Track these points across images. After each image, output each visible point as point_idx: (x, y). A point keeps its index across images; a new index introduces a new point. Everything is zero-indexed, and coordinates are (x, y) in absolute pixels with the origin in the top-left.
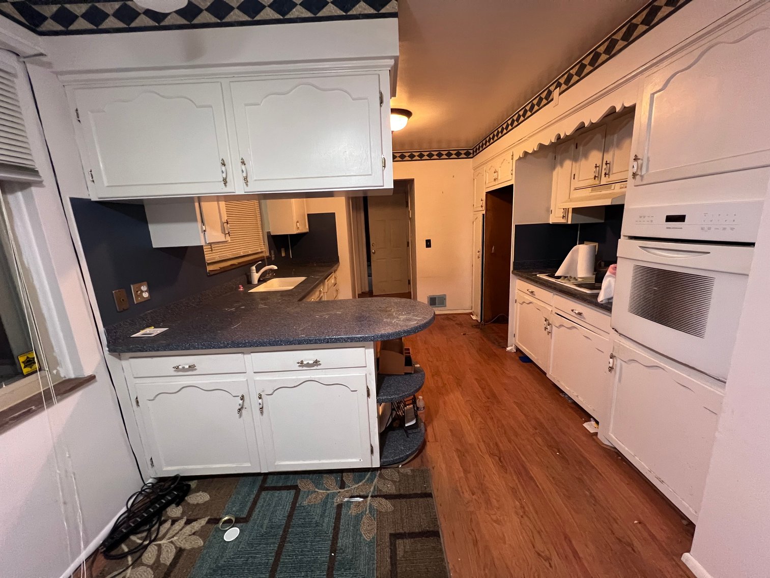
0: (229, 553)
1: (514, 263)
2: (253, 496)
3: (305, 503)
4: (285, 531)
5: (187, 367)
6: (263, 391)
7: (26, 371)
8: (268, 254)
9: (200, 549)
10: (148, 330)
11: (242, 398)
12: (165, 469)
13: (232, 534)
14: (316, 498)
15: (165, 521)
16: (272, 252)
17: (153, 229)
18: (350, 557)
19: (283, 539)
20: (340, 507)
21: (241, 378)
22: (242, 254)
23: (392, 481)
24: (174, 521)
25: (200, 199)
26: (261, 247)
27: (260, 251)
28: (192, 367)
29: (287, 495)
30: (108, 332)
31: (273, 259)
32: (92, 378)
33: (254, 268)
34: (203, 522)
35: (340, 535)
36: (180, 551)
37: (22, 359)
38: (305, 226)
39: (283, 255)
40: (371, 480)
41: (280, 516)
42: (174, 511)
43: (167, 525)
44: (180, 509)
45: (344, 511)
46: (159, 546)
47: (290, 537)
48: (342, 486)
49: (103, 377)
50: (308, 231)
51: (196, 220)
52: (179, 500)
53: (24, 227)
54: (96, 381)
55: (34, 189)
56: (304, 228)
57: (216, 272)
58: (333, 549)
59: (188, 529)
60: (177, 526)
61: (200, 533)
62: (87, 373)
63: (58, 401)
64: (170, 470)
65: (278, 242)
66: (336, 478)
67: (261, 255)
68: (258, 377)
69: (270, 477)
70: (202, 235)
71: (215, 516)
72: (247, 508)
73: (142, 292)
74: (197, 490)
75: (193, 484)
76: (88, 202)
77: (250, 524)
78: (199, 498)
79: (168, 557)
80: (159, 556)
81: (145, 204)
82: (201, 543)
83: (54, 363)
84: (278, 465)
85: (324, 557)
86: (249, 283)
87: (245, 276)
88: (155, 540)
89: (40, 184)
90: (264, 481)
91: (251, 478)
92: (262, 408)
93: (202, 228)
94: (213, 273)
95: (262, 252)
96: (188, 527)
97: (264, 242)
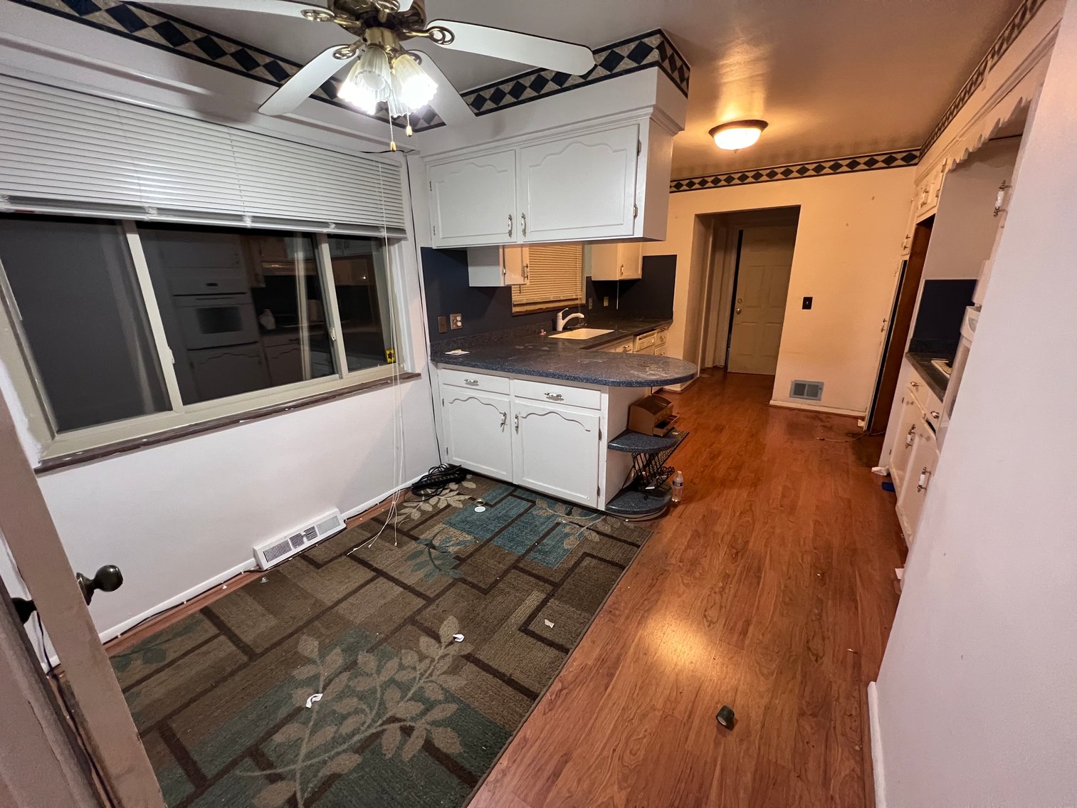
0: (475, 517)
1: (912, 340)
2: (502, 496)
3: (534, 513)
4: (513, 521)
5: (472, 381)
6: (519, 413)
7: (389, 360)
8: (584, 302)
9: (460, 508)
10: (456, 352)
11: (505, 415)
12: (454, 458)
13: (480, 509)
14: (544, 513)
15: (447, 489)
16: (590, 300)
17: (472, 270)
18: (547, 550)
19: (510, 524)
20: (558, 524)
21: (506, 399)
22: (552, 299)
23: (612, 526)
24: (451, 491)
25: (504, 247)
26: (578, 293)
27: (574, 297)
28: (475, 383)
29: (525, 505)
30: (432, 346)
31: (590, 308)
32: (419, 375)
33: (560, 314)
34: (467, 497)
35: (548, 538)
36: (449, 506)
37: (388, 352)
38: (637, 271)
39: (606, 304)
40: (595, 519)
41: (514, 513)
42: (453, 486)
43: (448, 491)
44: (457, 486)
45: (559, 527)
46: (440, 499)
47: (514, 525)
48: (569, 514)
49: (425, 376)
50: (640, 277)
51: (499, 264)
52: (458, 481)
53: (396, 266)
54: (421, 378)
55: (403, 242)
56: (635, 274)
57: (521, 314)
58: (539, 542)
59: (457, 497)
60: (452, 494)
61: (463, 502)
62: (417, 371)
63: (401, 383)
64: (457, 461)
65: (598, 289)
66: (566, 509)
67: (576, 302)
68: (518, 401)
69: (519, 490)
70: (502, 277)
71: (475, 497)
72: (495, 501)
73: (457, 321)
74: (470, 480)
75: (469, 476)
76: (430, 249)
77: (493, 509)
78: (470, 485)
79: (442, 505)
80: (438, 503)
81: (468, 249)
82: (461, 506)
83: (401, 361)
84: (524, 481)
85: (530, 543)
86: (554, 329)
87: (551, 322)
88: (438, 495)
89: (405, 239)
90: (514, 491)
91: (506, 486)
92: (517, 427)
93: (503, 271)
94: (518, 314)
95: (577, 299)
96: (458, 496)
97: (582, 288)
